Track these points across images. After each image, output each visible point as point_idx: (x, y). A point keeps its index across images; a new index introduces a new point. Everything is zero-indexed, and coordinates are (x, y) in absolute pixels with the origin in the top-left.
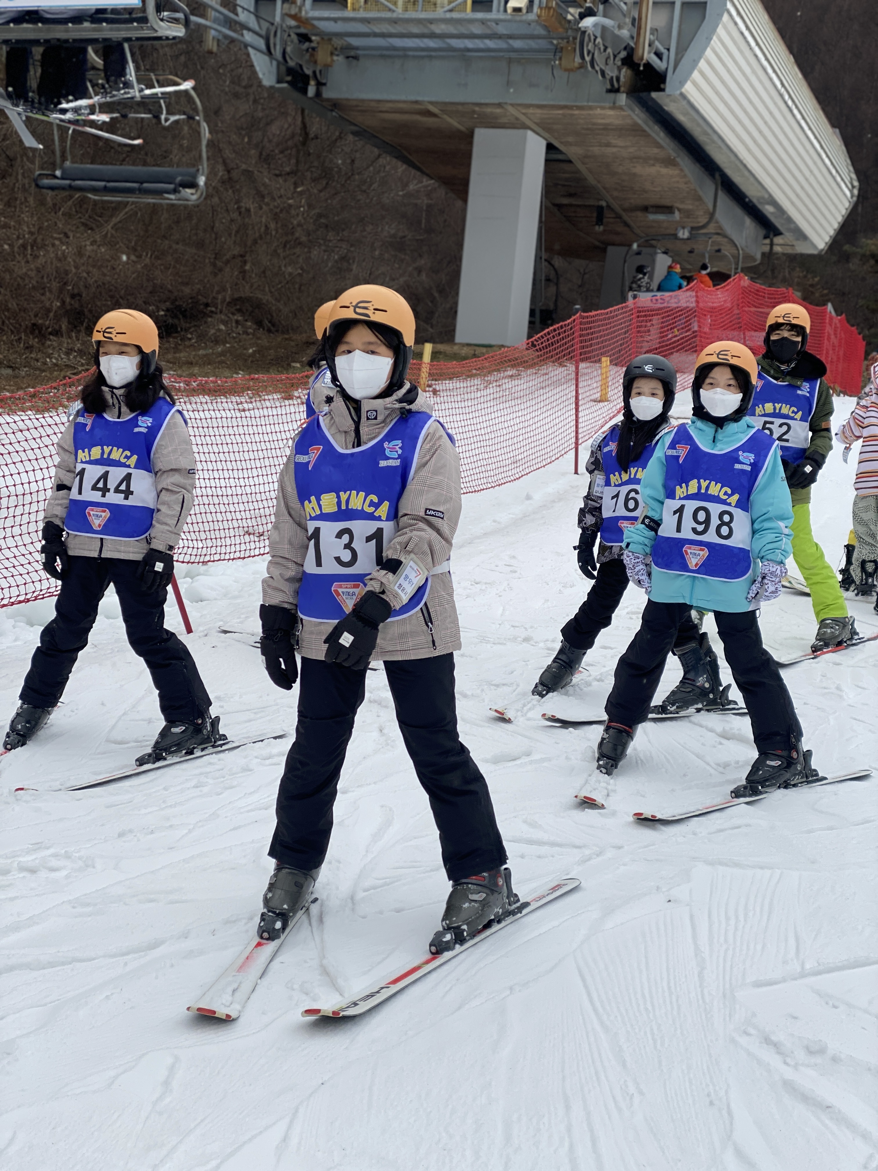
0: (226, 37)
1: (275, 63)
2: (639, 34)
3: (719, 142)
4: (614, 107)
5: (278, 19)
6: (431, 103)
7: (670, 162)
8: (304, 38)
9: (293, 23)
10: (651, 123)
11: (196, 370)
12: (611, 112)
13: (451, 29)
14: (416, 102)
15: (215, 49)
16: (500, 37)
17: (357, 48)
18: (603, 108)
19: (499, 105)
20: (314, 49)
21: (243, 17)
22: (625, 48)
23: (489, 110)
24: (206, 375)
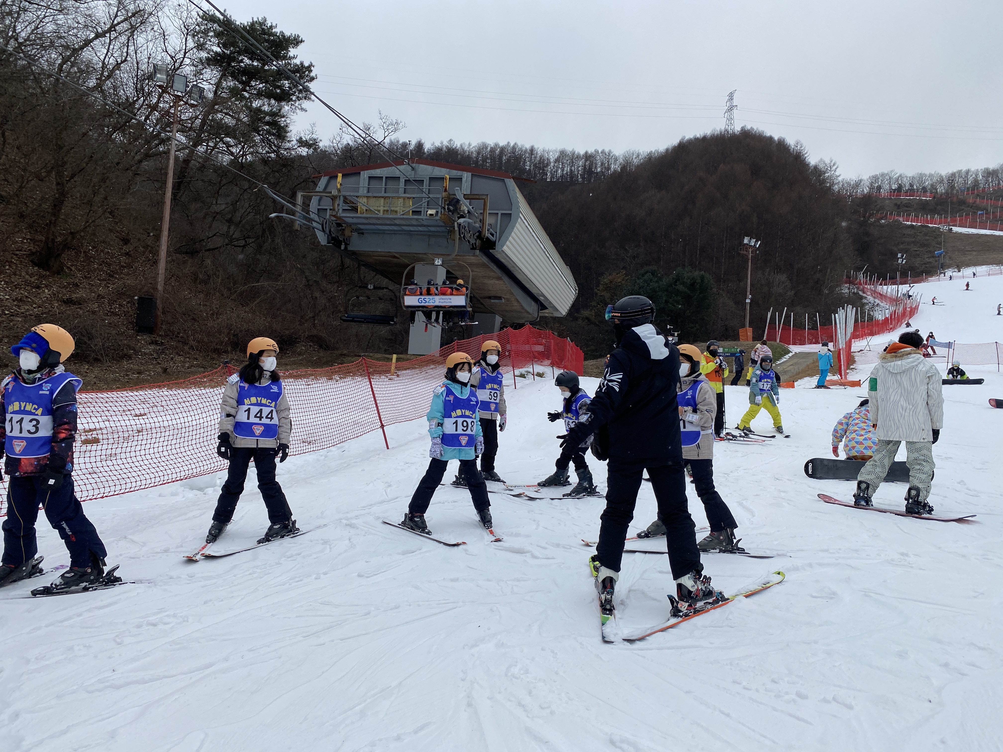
0: (304, 224)
1: (326, 235)
2: (483, 226)
3: (519, 271)
4: (474, 255)
5: (328, 217)
6: (396, 253)
7: (499, 278)
8: (339, 225)
9: (334, 219)
10: (491, 263)
11: (289, 367)
12: (473, 258)
13: (403, 222)
14: (389, 252)
15: (299, 229)
16: (424, 226)
17: (363, 230)
18: (469, 256)
19: (425, 254)
20: (343, 230)
21: (312, 216)
22: (478, 232)
23: (421, 256)
24: (293, 369)
